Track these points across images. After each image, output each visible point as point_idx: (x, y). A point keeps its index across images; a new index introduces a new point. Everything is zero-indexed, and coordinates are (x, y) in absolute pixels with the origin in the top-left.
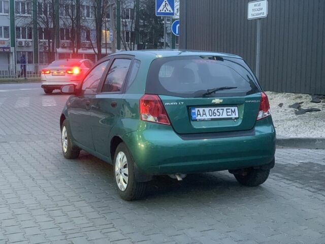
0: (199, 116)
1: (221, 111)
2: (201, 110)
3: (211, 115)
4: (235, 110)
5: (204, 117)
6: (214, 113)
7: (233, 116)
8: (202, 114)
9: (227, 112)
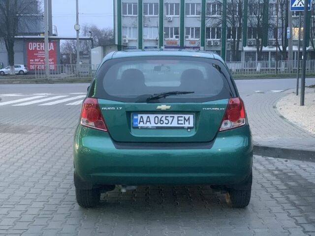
0: (141, 123)
1: (170, 119)
2: (145, 116)
3: (156, 122)
4: (189, 119)
5: (148, 125)
6: (161, 120)
7: (187, 125)
8: (145, 122)
9: (178, 120)
